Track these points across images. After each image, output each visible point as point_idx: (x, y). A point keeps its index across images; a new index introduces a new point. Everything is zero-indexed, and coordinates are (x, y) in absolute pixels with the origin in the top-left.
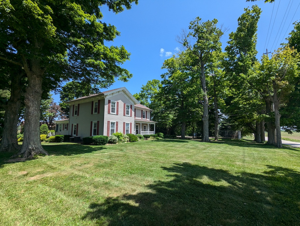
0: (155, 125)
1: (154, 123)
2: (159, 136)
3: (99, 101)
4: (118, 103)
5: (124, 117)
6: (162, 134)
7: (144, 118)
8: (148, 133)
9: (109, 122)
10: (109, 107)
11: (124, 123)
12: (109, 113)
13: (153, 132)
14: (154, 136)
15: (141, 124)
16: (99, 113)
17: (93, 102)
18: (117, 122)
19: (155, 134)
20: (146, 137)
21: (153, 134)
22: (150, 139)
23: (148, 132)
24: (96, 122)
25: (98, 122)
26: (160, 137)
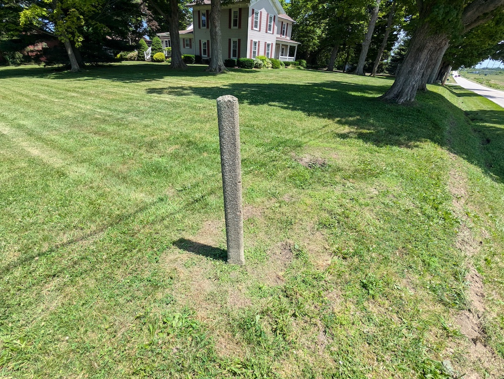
0: (296, 48)
1: (295, 44)
2: (300, 64)
3: (240, 9)
4: (261, 12)
5: (266, 34)
6: (304, 62)
7: (283, 35)
8: (288, 59)
9: (252, 41)
10: (252, 20)
11: (266, 43)
12: (252, 29)
13: (293, 58)
14: (295, 64)
15: (281, 45)
16: (240, 27)
17: (230, 10)
18: (259, 42)
19: (296, 61)
20: (287, 64)
21: (292, 61)
22: (290, 67)
23: (288, 57)
24: (236, 40)
25: (239, 40)
26: (302, 66)
